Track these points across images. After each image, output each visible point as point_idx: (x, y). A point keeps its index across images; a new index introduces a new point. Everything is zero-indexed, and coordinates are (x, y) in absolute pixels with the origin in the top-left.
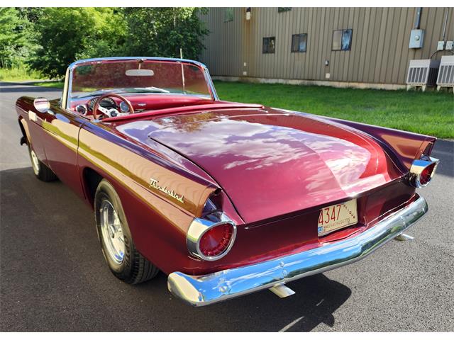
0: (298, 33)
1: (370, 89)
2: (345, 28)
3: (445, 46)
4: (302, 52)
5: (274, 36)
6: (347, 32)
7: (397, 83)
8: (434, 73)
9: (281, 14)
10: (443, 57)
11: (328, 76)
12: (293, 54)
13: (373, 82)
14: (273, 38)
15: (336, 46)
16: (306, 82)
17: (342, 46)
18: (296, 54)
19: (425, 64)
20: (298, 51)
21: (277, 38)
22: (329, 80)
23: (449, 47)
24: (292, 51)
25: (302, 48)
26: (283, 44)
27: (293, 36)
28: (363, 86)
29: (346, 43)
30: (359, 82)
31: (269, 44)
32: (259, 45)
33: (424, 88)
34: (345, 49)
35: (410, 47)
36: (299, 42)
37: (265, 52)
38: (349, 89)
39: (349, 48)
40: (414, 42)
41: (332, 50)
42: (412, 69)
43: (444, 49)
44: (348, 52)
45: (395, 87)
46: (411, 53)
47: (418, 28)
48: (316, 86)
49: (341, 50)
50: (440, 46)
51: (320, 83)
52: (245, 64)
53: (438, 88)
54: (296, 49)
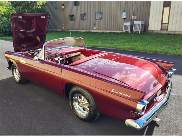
0: (83, 13)
1: (110, 32)
2: (100, 12)
3: (134, 17)
4: (85, 20)
5: (73, 14)
6: (100, 13)
7: (119, 30)
8: (132, 27)
9: (76, 6)
10: (134, 21)
11: (95, 28)
12: (81, 21)
13: (111, 30)
14: (74, 15)
15: (97, 18)
16: (87, 31)
17: (99, 18)
18: (83, 21)
19: (129, 24)
20: (83, 20)
21: (75, 15)
22: (95, 30)
23: (135, 17)
24: (81, 20)
25: (85, 18)
26: (77, 17)
27: (81, 14)
28: (108, 31)
29: (101, 17)
30: (106, 30)
31: (72, 17)
32: (68, 18)
33: (129, 32)
34: (101, 19)
35: (123, 18)
36: (83, 16)
37: (71, 20)
38: (103, 33)
39: (102, 18)
40: (124, 17)
41: (96, 19)
42: (124, 26)
43: (134, 18)
44: (101, 20)
45: (119, 32)
46: (123, 20)
47: (125, 12)
48: (91, 32)
49: (99, 19)
50: (133, 18)
51: (92, 31)
52: (63, 25)
53: (134, 32)
54: (82, 19)
